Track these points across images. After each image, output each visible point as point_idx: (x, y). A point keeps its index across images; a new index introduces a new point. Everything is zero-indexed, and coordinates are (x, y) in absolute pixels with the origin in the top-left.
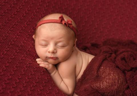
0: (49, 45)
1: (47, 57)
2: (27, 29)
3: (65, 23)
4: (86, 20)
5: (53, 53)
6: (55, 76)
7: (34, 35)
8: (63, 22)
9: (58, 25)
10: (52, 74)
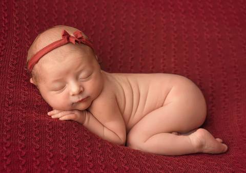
0: (67, 85)
1: (73, 103)
2: (17, 73)
3: (76, 41)
4: (94, 25)
5: (81, 93)
6: (91, 123)
7: (31, 79)
8: (73, 41)
9: (65, 49)
10: (86, 123)
